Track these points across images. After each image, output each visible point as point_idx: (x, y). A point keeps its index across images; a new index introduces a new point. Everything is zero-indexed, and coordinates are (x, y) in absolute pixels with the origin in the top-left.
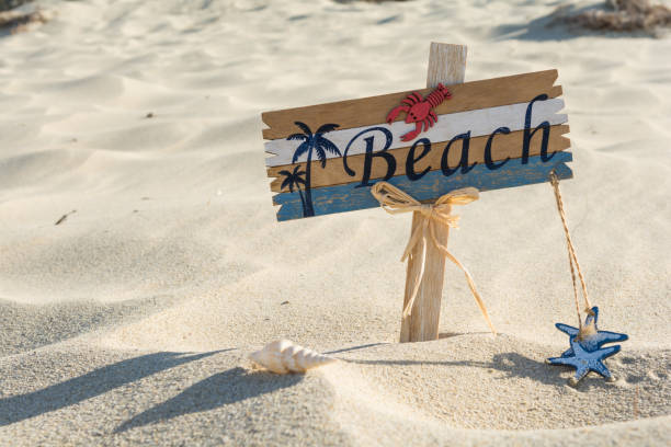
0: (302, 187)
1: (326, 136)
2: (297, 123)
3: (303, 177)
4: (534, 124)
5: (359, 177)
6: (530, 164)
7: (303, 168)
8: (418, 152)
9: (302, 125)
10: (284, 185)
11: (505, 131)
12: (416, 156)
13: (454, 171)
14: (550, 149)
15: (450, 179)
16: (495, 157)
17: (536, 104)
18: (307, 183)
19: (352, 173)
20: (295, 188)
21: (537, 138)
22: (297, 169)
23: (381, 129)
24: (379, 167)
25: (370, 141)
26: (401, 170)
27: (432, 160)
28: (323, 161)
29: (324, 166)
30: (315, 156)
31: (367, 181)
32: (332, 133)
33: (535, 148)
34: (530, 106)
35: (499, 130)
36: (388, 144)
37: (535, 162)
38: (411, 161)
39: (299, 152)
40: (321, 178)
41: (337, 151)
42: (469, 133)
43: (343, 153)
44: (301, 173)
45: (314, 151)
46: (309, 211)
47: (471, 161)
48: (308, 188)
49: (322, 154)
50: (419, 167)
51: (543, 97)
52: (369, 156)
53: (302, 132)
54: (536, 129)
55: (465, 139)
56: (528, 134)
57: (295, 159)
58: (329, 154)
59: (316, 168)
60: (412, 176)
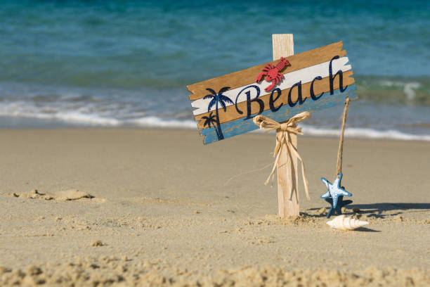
0: (215, 124)
1: (224, 94)
2: (207, 89)
3: (215, 118)
4: (334, 73)
5: (245, 114)
6: (335, 94)
7: (214, 114)
8: (275, 96)
9: (210, 90)
10: (205, 124)
11: (319, 78)
12: (274, 98)
13: (295, 104)
14: (344, 85)
15: (294, 108)
16: (316, 93)
17: (333, 61)
18: (218, 121)
19: (241, 113)
20: (211, 125)
21: (337, 80)
22: (211, 114)
23: (253, 86)
24: (255, 107)
25: (248, 94)
26: (267, 107)
27: (283, 99)
28: (225, 108)
29: (225, 111)
30: (220, 106)
31: (249, 116)
32: (227, 92)
33: (336, 85)
34: (331, 63)
35: (316, 78)
36: (258, 94)
37: (337, 93)
38: (272, 102)
39: (211, 105)
40: (224, 117)
41: (231, 101)
42: (301, 82)
43: (234, 102)
44: (214, 116)
45: (219, 103)
46: (221, 137)
47: (303, 97)
48: (219, 124)
49: (223, 104)
50: (276, 104)
51: (337, 57)
52: (249, 101)
53: (211, 93)
54: (335, 75)
55: (299, 85)
56: (331, 78)
57: (209, 109)
58: (227, 104)
59: (221, 113)
60: (274, 109)
